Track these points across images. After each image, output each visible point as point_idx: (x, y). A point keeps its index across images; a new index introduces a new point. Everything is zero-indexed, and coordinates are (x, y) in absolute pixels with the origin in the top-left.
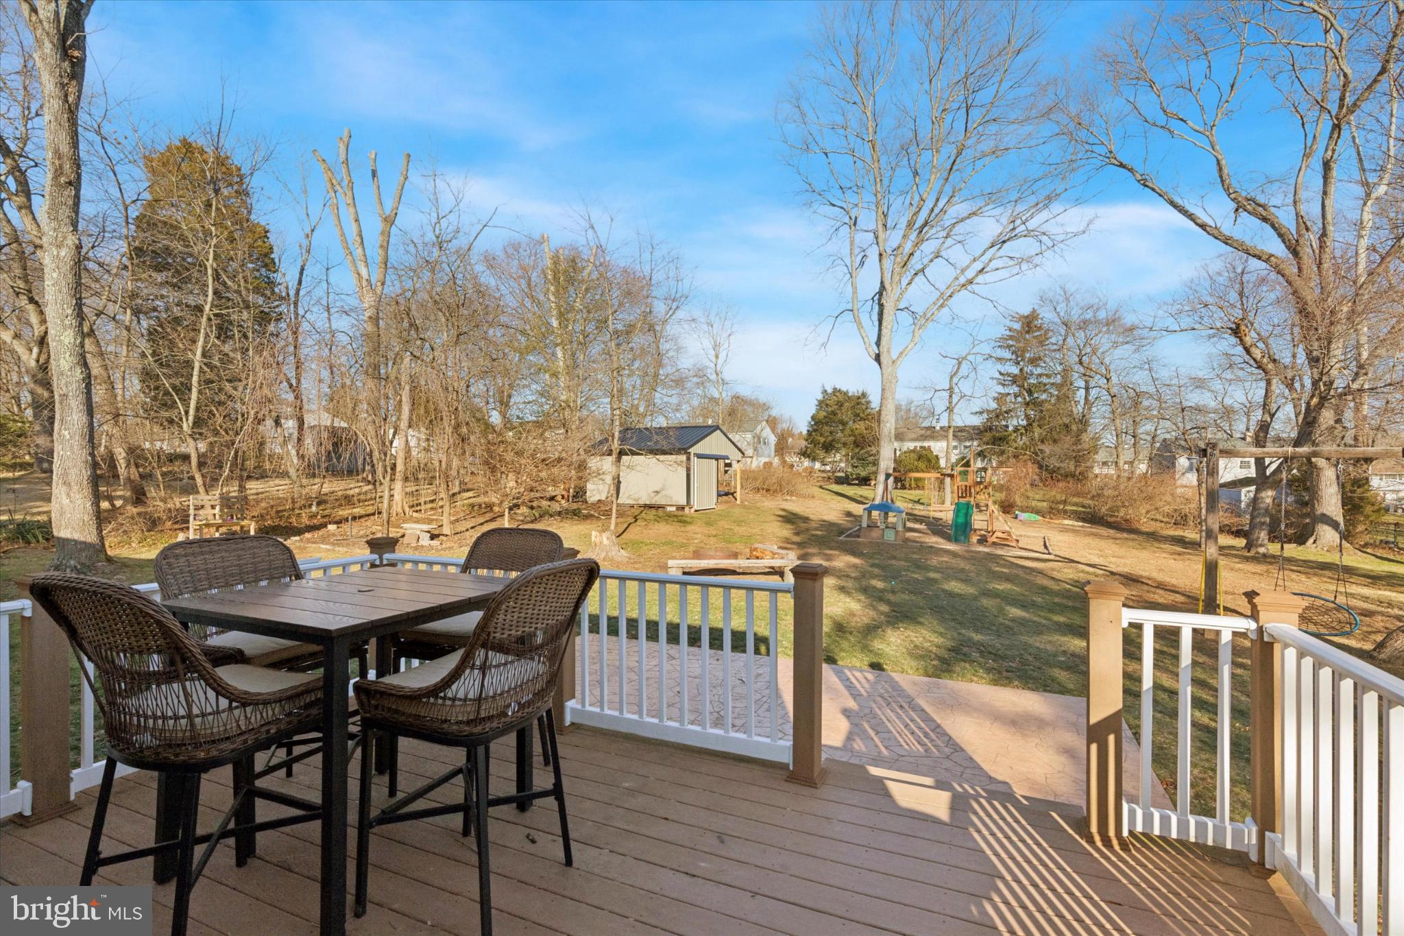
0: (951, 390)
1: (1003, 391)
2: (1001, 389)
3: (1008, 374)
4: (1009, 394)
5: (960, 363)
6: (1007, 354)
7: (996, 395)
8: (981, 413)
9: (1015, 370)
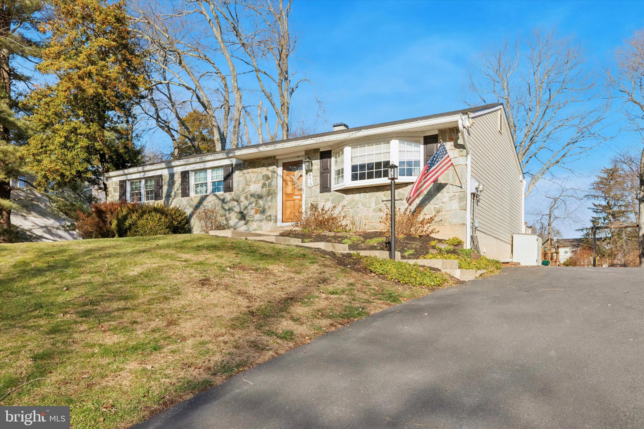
0: (550, 215)
1: (596, 216)
2: (595, 215)
3: (600, 205)
4: (600, 218)
5: (555, 201)
6: (599, 193)
7: (591, 219)
8: (582, 230)
9: (604, 203)
